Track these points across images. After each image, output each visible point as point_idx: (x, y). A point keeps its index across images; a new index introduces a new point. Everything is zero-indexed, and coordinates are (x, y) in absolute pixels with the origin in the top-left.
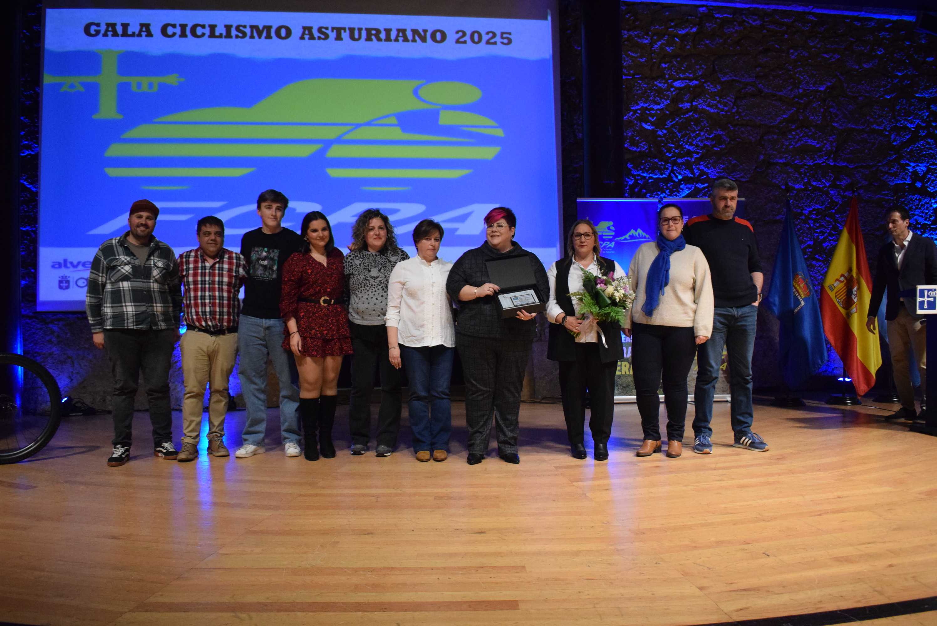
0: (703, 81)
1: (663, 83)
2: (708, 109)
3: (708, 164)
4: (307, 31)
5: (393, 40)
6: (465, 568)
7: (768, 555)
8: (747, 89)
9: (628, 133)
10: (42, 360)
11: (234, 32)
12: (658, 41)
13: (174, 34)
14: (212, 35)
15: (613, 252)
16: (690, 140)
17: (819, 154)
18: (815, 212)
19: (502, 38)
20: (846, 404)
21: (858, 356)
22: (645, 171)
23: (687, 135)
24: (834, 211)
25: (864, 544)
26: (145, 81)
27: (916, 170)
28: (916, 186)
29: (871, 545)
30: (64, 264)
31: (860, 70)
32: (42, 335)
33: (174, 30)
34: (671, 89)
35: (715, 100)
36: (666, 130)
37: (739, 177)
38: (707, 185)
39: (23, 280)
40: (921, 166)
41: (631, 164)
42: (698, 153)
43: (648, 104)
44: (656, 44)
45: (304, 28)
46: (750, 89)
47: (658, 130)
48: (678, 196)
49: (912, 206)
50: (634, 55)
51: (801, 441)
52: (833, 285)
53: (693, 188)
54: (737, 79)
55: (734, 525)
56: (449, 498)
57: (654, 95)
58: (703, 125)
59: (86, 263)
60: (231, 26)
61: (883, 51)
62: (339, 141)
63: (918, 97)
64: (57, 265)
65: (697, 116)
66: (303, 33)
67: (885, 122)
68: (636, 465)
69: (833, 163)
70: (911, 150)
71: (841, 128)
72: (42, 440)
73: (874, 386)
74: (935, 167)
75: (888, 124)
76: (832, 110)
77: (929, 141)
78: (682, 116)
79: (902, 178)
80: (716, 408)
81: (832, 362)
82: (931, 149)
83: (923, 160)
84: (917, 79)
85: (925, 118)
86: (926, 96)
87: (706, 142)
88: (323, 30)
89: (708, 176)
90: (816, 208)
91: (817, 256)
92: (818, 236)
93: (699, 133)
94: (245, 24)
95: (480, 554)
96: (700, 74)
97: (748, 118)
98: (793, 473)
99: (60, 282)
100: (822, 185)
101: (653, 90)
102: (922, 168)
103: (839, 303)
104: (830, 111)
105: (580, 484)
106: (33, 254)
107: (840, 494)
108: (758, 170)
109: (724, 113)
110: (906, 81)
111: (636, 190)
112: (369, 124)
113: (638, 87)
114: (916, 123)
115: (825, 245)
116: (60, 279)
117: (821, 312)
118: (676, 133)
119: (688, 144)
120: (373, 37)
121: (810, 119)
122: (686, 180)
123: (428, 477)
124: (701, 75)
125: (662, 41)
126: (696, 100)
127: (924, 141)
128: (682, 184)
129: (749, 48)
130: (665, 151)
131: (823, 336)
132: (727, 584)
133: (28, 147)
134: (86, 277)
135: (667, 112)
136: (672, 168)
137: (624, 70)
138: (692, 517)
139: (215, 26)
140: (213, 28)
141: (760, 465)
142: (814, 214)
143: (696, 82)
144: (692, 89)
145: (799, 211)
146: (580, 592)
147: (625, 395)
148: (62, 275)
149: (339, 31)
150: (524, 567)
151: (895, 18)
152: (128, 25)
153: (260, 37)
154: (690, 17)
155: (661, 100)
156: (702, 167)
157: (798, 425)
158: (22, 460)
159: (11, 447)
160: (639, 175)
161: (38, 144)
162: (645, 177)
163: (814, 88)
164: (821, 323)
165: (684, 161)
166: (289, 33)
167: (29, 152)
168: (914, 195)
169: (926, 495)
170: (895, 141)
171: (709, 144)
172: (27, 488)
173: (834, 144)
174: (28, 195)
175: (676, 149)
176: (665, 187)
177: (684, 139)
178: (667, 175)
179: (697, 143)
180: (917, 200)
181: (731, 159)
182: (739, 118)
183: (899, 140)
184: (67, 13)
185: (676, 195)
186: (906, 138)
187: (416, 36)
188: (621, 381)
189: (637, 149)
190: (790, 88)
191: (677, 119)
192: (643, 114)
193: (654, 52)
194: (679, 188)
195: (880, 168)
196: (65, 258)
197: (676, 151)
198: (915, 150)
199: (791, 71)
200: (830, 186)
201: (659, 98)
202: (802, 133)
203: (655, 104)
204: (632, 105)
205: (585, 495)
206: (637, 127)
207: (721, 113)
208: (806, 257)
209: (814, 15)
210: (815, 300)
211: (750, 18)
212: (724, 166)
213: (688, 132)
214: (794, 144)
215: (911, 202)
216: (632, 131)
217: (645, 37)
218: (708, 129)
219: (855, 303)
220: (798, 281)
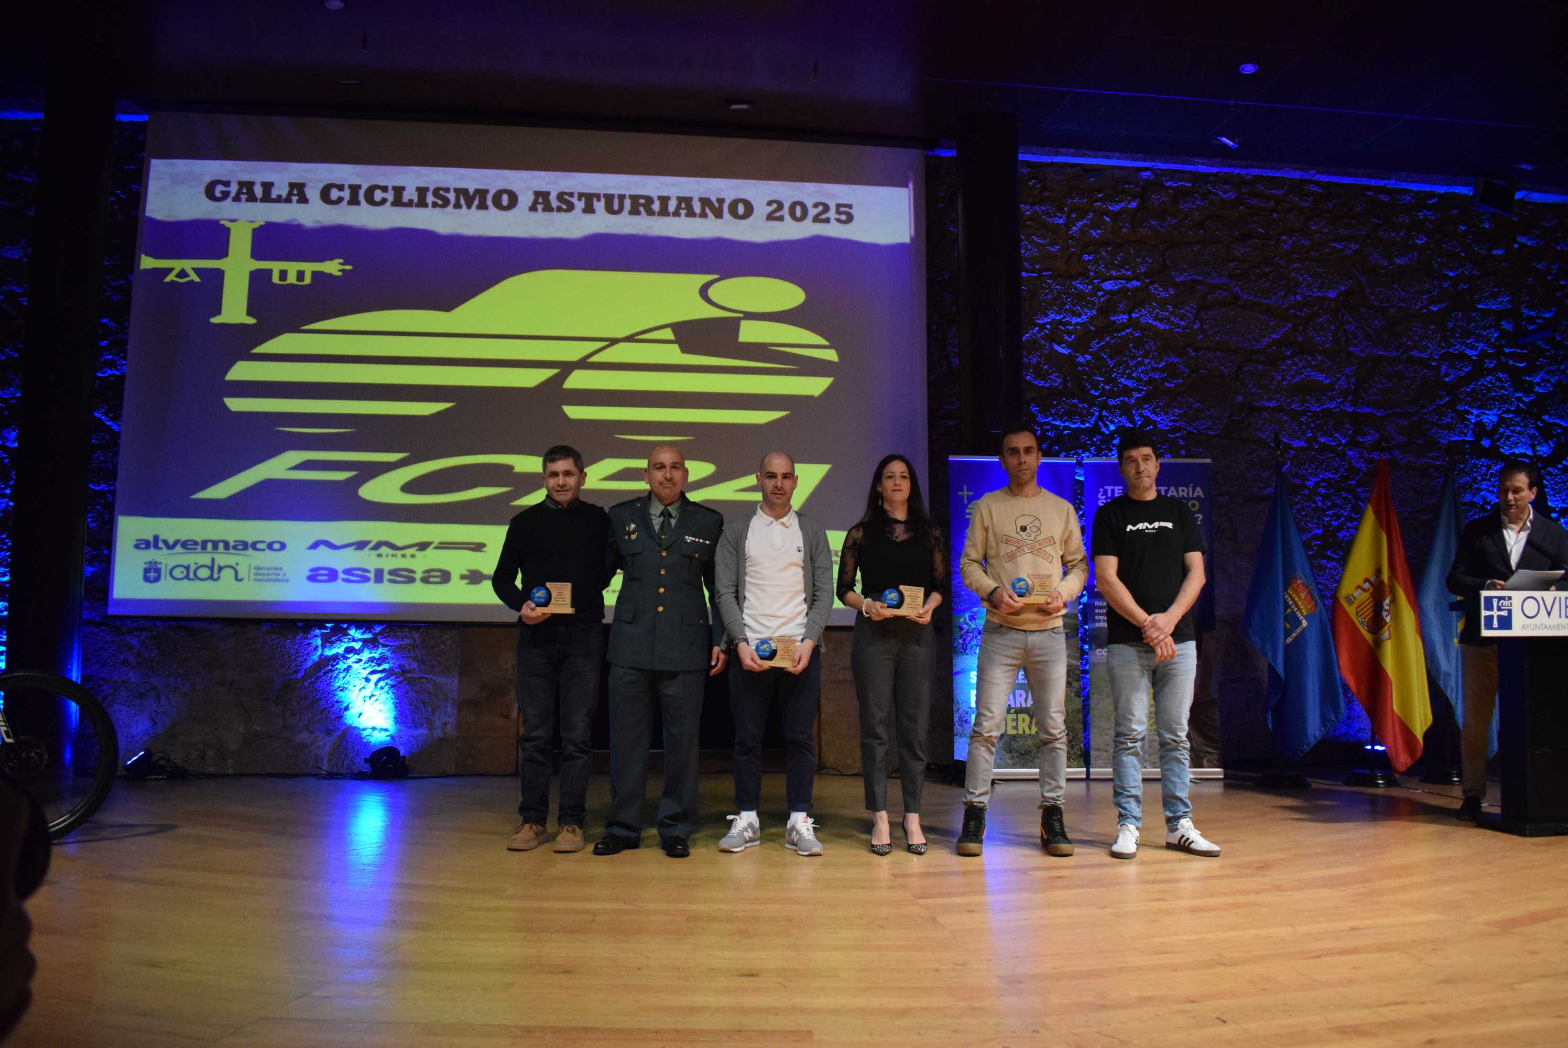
0: (1148, 281)
1: (1085, 283)
2: (1155, 323)
3: (1155, 408)
4: (542, 199)
6: (710, 1032)
7: (1225, 1022)
8: (1216, 295)
9: (1031, 359)
10: (111, 691)
11: (430, 198)
12: (1078, 221)
13: (340, 200)
14: (398, 202)
16: (1127, 372)
17: (1329, 394)
18: (1324, 484)
19: (838, 212)
20: (1377, 785)
21: (1395, 707)
22: (1058, 417)
23: (1124, 363)
24: (1354, 482)
25: (1389, 1004)
26: (292, 268)
27: (1481, 420)
28: (1482, 445)
29: (1399, 1007)
30: (153, 543)
31: (1390, 267)
32: (113, 652)
33: (341, 194)
34: (1098, 293)
35: (1167, 310)
36: (1090, 355)
37: (1205, 429)
39: (91, 567)
40: (1489, 415)
41: (1035, 407)
42: (1140, 391)
43: (1062, 316)
44: (1076, 225)
45: (537, 194)
46: (1221, 293)
47: (1078, 355)
48: (1110, 457)
49: (1476, 476)
50: (1040, 241)
51: (1298, 841)
52: (1352, 594)
54: (1201, 278)
55: (1174, 970)
56: (711, 919)
57: (1072, 301)
58: (1147, 348)
59: (189, 543)
60: (427, 189)
61: (1425, 239)
62: (584, 364)
63: (1481, 308)
64: (143, 544)
65: (1138, 335)
66: (536, 202)
68: (1025, 873)
69: (1351, 407)
70: (1473, 390)
71: (1363, 354)
72: (82, 811)
73: (1421, 758)
74: (1511, 416)
75: (1435, 350)
76: (1347, 327)
77: (1501, 376)
78: (1115, 335)
79: (1460, 432)
81: (1356, 719)
82: (1503, 388)
83: (1491, 404)
84: (1478, 282)
85: (1493, 340)
86: (1495, 307)
87: (1152, 374)
88: (566, 197)
89: (1156, 424)
90: (1325, 477)
91: (1329, 553)
92: (1330, 521)
93: (1142, 361)
94: (448, 187)
95: (743, 1011)
96: (1142, 271)
97: (1217, 338)
98: (1280, 891)
99: (146, 571)
100: (1335, 442)
101: (1070, 293)
102: (1490, 418)
103: (1362, 623)
104: (1345, 329)
105: (930, 902)
106: (107, 526)
107: (1353, 923)
108: (1234, 417)
109: (1179, 330)
110: (1461, 285)
112: (630, 339)
113: (1047, 289)
114: (1479, 348)
115: (1340, 535)
116: (146, 566)
117: (1334, 638)
118: (1105, 359)
119: (1125, 376)
120: (641, 209)
121: (1314, 340)
123: (683, 886)
124: (1144, 273)
125: (1085, 221)
126: (1136, 311)
127: (1493, 377)
128: (1115, 438)
129: (1218, 233)
130: (1089, 387)
131: (1338, 675)
133: (112, 365)
134: (186, 564)
135: (1092, 328)
136: (1100, 412)
137: (1024, 263)
138: (1106, 958)
139: (403, 188)
140: (399, 190)
141: (1228, 876)
142: (1323, 486)
143: (1136, 283)
144: (1130, 293)
145: (1299, 481)
147: (1023, 767)
148: (150, 559)
149: (589, 200)
150: (809, 1033)
151: (1441, 190)
153: (469, 205)
154: (1127, 186)
155: (1083, 310)
156: (1146, 413)
157: (1297, 816)
160: (1048, 423)
161: (125, 359)
162: (1058, 427)
163: (1319, 294)
164: (1335, 657)
165: (1119, 403)
166: (514, 200)
167: (112, 371)
168: (1479, 459)
169: (1497, 927)
170: (1446, 375)
171: (1157, 377)
173: (1353, 379)
174: (107, 436)
175: (1106, 385)
176: (1089, 442)
177: (1118, 370)
178: (1091, 424)
179: (1139, 375)
180: (1484, 466)
181: (1191, 400)
182: (1203, 338)
183: (1454, 374)
184: (182, 166)
185: (1106, 455)
186: (1464, 371)
187: (707, 208)
188: (1019, 744)
189: (1045, 383)
190: (1281, 294)
191: (1108, 339)
192: (1055, 330)
193: (1072, 237)
194: (1112, 444)
195: (1425, 417)
196: (156, 533)
197: (1106, 387)
198: (1479, 390)
199: (1283, 267)
200: (1347, 444)
201: (1079, 306)
202: (1301, 361)
203: (1074, 316)
204: (1037, 316)
205: (934, 919)
206: (1046, 349)
207: (1176, 330)
208: (1311, 553)
209: (1317, 183)
210: (1323, 618)
211: (1220, 187)
212: (1182, 411)
213: (1124, 359)
214: (1289, 379)
215: (1475, 470)
216: (1038, 356)
217: (1058, 214)
218: (1156, 354)
219: (1387, 623)
220: (1296, 588)
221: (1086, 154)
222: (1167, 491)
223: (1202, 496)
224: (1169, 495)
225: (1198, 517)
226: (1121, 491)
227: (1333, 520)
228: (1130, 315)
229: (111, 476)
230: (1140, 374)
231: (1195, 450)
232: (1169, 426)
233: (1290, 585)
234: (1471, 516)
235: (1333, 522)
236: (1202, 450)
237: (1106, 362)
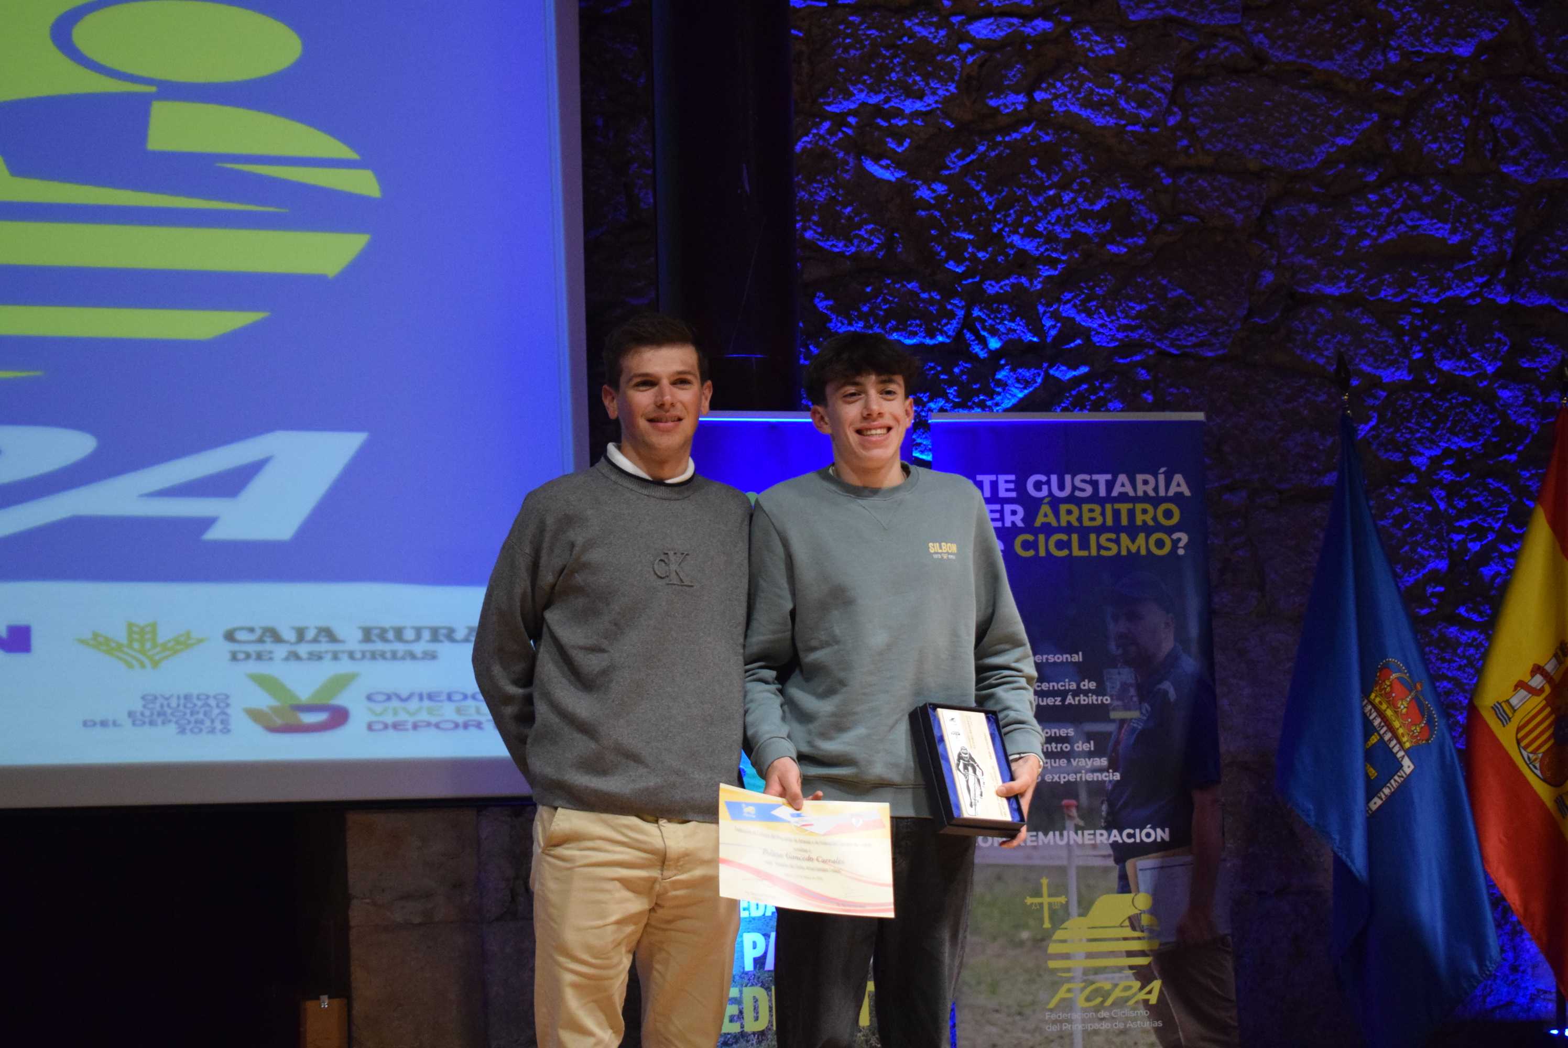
1: (932, 24)
2: (1084, 113)
8: (1213, 51)
9: (815, 193)
16: (1025, 221)
17: (1459, 266)
18: (1450, 462)
22: (875, 322)
23: (1018, 201)
24: (1514, 457)
34: (960, 46)
35: (1110, 87)
36: (945, 181)
37: (1195, 345)
38: (1084, 370)
41: (826, 299)
42: (1053, 263)
43: (882, 97)
46: (1226, 49)
47: (919, 183)
48: (990, 409)
52: (1508, 701)
53: (1039, 380)
54: (1183, 14)
57: (904, 64)
58: (1069, 169)
65: (1047, 139)
69: (1505, 296)
71: (1530, 181)
76: (1498, 120)
78: (999, 139)
81: (1529, 970)
87: (1080, 227)
89: (1088, 338)
90: (1453, 447)
91: (1462, 611)
92: (1465, 541)
93: (1058, 197)
97: (1220, 146)
100: (1473, 370)
101: (898, 47)
103: (1529, 763)
104: (1492, 125)
108: (1257, 320)
109: (1137, 128)
113: (848, 36)
115: (1486, 572)
118: (978, 193)
121: (1425, 149)
122: (1016, 353)
126: (1044, 85)
128: (1002, 367)
130: (943, 254)
131: (1481, 876)
135: (948, 124)
136: (968, 314)
142: (1447, 467)
143: (1041, 25)
144: (1029, 47)
145: (1397, 457)
155: (927, 84)
156: (1067, 311)
163: (1437, 49)
165: (1009, 290)
171: (1090, 231)
173: (1509, 235)
175: (978, 251)
176: (942, 377)
177: (1006, 216)
178: (948, 337)
179: (1051, 228)
181: (1164, 282)
182: (1188, 147)
185: (983, 406)
189: (845, 245)
190: (1358, 48)
191: (982, 148)
192: (868, 129)
194: (994, 379)
197: (980, 255)
200: (1498, 374)
201: (918, 75)
202: (1401, 196)
203: (908, 97)
204: (828, 97)
206: (847, 171)
207: (1130, 128)
208: (1423, 612)
210: (1448, 754)
212: (1144, 306)
213: (1019, 193)
214: (1374, 234)
216: (830, 185)
218: (1088, 181)
220: (1388, 689)
222: (1110, 485)
223: (1187, 493)
224: (1115, 493)
225: (1179, 540)
226: (1012, 486)
227: (1472, 540)
228: (1030, 95)
230: (1053, 225)
231: (1171, 390)
232: (1117, 340)
233: (1376, 683)
235: (1470, 545)
236: (1188, 391)
237: (979, 198)
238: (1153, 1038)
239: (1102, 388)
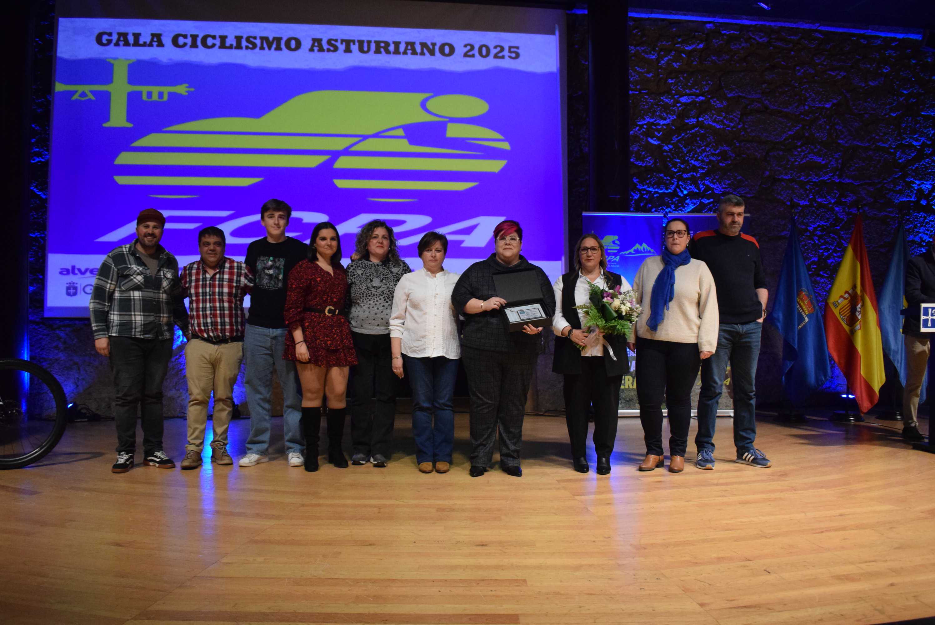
0: (709, 96)
1: (669, 98)
2: (713, 124)
4: (317, 44)
5: (401, 53)
6: (466, 581)
7: (769, 573)
9: (634, 148)
10: (49, 366)
11: (244, 43)
12: (665, 57)
13: (185, 45)
14: (223, 46)
15: (618, 266)
16: (695, 156)
17: (824, 171)
18: (820, 229)
19: (510, 52)
20: (850, 421)
21: (862, 372)
22: (651, 185)
23: (693, 150)
24: (839, 228)
25: (866, 562)
26: (155, 90)
27: (921, 187)
28: (921, 204)
29: (872, 564)
30: (72, 271)
31: (866, 88)
32: (49, 341)
33: (186, 41)
34: (677, 104)
35: (721, 116)
36: (672, 144)
37: (746, 193)
38: (712, 200)
39: (32, 286)
40: (926, 184)
41: (637, 179)
42: (703, 169)
43: (654, 120)
44: (663, 60)
45: (314, 40)
46: (756, 105)
47: (664, 145)
48: (684, 211)
49: (917, 224)
50: (640, 70)
51: (804, 458)
52: (837, 301)
53: (698, 203)
54: (744, 95)
55: (735, 541)
56: (452, 510)
57: (660, 110)
58: (709, 141)
59: (94, 270)
60: (242, 37)
61: (889, 69)
62: (347, 152)
63: (924, 115)
64: (65, 272)
65: (702, 132)
66: (313, 45)
67: (890, 139)
68: (638, 479)
69: (838, 179)
70: (917, 168)
71: (847, 145)
72: (48, 445)
73: (876, 404)
75: (893, 142)
78: (688, 132)
79: (907, 195)
80: (719, 423)
81: (836, 378)
83: (928, 178)
84: (923, 97)
85: (930, 136)
87: (712, 158)
88: (333, 42)
89: (713, 191)
90: (821, 224)
91: (821, 273)
92: (823, 252)
93: (705, 149)
94: (255, 35)
96: (706, 90)
97: (754, 134)
98: (795, 490)
99: (68, 288)
100: (827, 201)
101: (659, 105)
102: (927, 186)
103: (843, 319)
104: (836, 128)
105: (583, 497)
106: (41, 260)
107: (842, 511)
108: (764, 186)
109: (729, 129)
110: (912, 99)
111: (642, 204)
112: (376, 135)
113: (644, 102)
114: (922, 141)
115: (829, 261)
116: (67, 285)
117: (825, 328)
118: (682, 148)
119: (694, 159)
120: (382, 50)
121: (815, 136)
122: (692, 195)
123: (430, 489)
124: (708, 91)
125: (669, 57)
126: (702, 116)
128: (687, 199)
129: (755, 65)
130: (671, 166)
131: (827, 352)
132: (728, 600)
133: (39, 155)
134: (93, 284)
135: (673, 127)
136: (678, 183)
137: (630, 85)
138: (694, 533)
139: (226, 37)
140: (223, 38)
141: (763, 481)
143: (702, 98)
144: (698, 105)
145: (804, 227)
146: (580, 607)
147: (629, 409)
148: (70, 281)
149: (348, 43)
150: (525, 581)
151: (900, 36)
152: (139, 34)
153: (270, 48)
154: (697, 34)
155: (667, 116)
156: (707, 183)
157: (801, 441)
158: (27, 465)
159: (15, 452)
160: (645, 190)
161: (48, 150)
162: (651, 192)
163: (820, 105)
164: (825, 340)
165: (690, 176)
166: (299, 45)
167: (39, 159)
168: (919, 213)
169: (928, 514)
170: (900, 158)
171: (715, 159)
172: (32, 493)
173: (840, 161)
174: (38, 202)
176: (670, 202)
177: (690, 155)
178: (672, 190)
179: (703, 158)
180: (922, 218)
181: (736, 174)
182: (744, 135)
183: (904, 158)
184: (79, 22)
185: (681, 210)
186: (911, 155)
187: (425, 49)
188: (626, 395)
189: (642, 163)
190: (796, 105)
191: (683, 135)
192: (650, 129)
193: (661, 68)
194: (685, 203)
195: (885, 185)
196: (73, 264)
197: (682, 166)
198: (920, 168)
199: (796, 88)
200: (835, 203)
201: (665, 113)
202: (808, 149)
203: (662, 119)
204: (638, 120)
205: (587, 509)
206: (643, 141)
207: (727, 129)
208: (811, 273)
209: (821, 32)
210: (819, 316)
211: (757, 35)
212: (730, 181)
213: (694, 148)
214: (799, 160)
215: (916, 220)
216: (638, 145)
217: (652, 52)
218: (714, 144)
219: (859, 320)
220: (802, 297)
221: (671, 13)
227: (825, 252)
228: (698, 118)
229: (42, 227)
233: (799, 295)
234: (913, 249)
237: (683, 150)
238: (727, 395)
239: (717, 206)
